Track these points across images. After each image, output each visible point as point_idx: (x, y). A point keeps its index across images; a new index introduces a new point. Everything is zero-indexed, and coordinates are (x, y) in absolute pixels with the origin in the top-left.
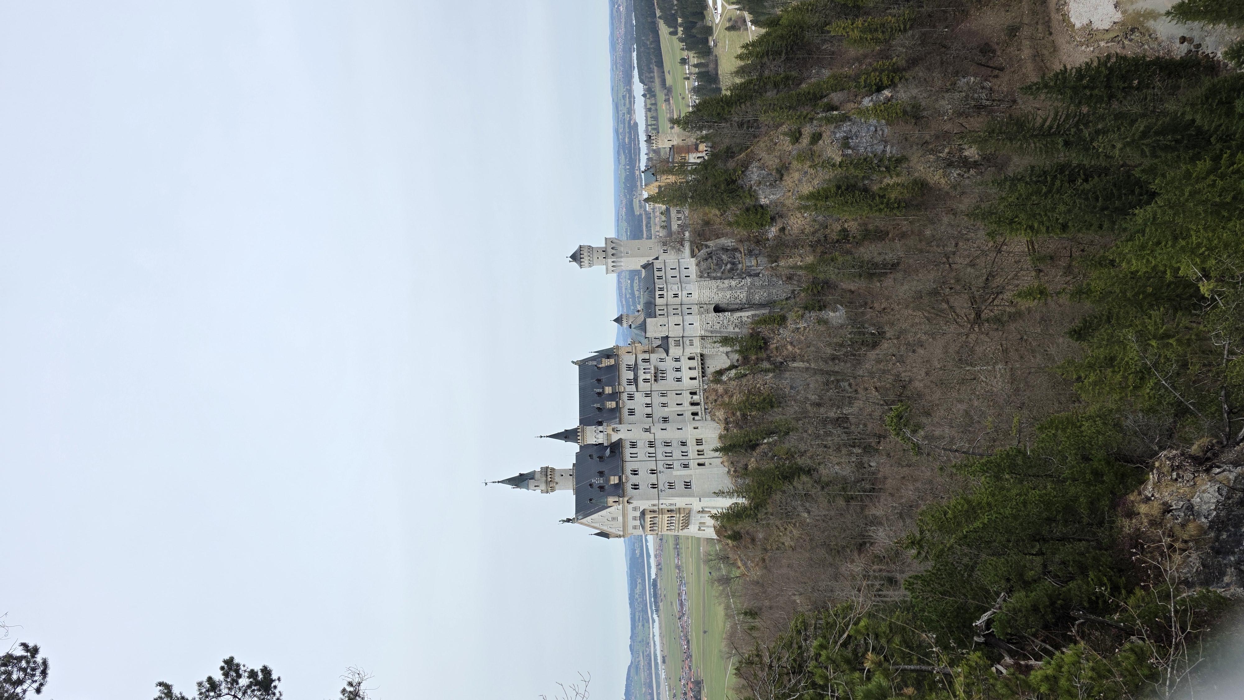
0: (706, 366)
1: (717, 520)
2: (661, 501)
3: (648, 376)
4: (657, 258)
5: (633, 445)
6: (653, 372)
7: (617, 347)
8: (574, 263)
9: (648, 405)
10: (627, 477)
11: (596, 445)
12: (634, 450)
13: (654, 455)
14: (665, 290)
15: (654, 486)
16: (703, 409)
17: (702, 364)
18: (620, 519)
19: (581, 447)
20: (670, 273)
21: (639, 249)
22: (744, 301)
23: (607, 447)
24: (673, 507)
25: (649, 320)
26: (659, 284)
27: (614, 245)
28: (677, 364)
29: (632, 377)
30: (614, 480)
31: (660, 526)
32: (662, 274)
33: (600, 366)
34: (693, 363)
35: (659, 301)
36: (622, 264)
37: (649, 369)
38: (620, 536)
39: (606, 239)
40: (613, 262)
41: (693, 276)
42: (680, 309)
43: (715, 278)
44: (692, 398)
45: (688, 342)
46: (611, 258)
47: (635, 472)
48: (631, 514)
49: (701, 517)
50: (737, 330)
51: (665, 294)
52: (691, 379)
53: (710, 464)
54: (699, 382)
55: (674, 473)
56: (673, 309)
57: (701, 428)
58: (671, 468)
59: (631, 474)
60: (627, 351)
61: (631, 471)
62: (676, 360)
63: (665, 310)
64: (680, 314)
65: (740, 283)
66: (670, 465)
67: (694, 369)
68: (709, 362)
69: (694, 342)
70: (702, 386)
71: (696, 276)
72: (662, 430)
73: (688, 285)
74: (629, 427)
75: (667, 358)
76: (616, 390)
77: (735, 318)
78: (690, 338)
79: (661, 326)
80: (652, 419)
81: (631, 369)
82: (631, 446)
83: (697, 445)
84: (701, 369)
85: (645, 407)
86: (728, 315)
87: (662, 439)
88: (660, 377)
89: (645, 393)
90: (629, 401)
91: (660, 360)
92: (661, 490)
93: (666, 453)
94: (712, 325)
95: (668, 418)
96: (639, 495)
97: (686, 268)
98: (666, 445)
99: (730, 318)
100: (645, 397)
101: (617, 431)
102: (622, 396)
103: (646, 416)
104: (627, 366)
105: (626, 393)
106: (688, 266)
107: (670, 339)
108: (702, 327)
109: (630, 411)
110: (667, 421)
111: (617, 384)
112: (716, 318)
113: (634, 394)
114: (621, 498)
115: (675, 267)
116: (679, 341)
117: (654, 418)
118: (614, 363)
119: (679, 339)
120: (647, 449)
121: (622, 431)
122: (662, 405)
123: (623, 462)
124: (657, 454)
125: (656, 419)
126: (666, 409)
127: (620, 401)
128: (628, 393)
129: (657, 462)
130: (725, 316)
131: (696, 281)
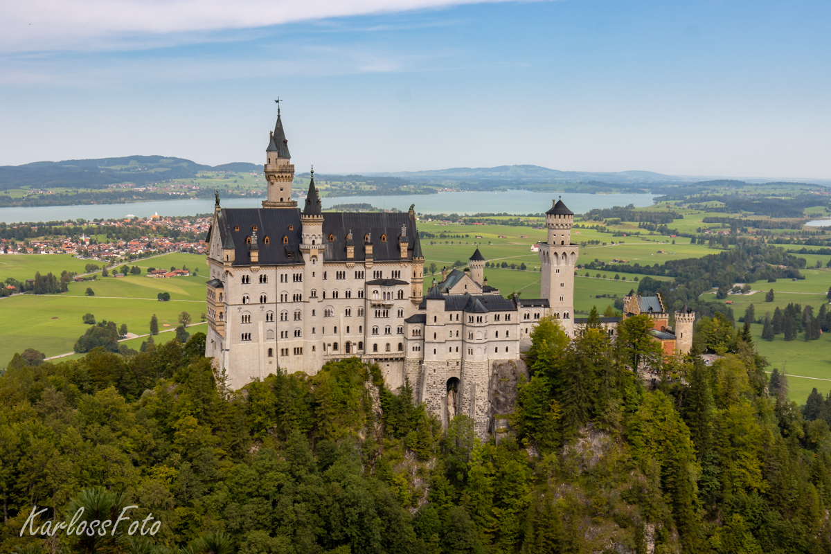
0: (389, 363)
2: (229, 308)
5: (297, 278)
6: (384, 303)
9: (348, 295)
10: (258, 271)
12: (290, 278)
13: (284, 301)
14: (478, 325)
15: (246, 300)
16: (338, 357)
17: (391, 359)
20: (502, 330)
21: (562, 285)
22: (461, 413)
23: (298, 248)
25: (442, 303)
26: (488, 317)
27: (568, 255)
28: (394, 330)
29: (384, 277)
30: (254, 256)
31: (210, 301)
32: (502, 320)
33: (400, 241)
34: (394, 350)
35: (468, 315)
36: (546, 264)
37: (389, 299)
40: (547, 253)
41: (496, 357)
42: (457, 339)
43: (491, 382)
44: (355, 344)
45: (417, 345)
46: (551, 252)
47: (263, 279)
50: (423, 403)
51: (472, 324)
52: (375, 346)
53: (271, 363)
54: (372, 355)
55: (262, 322)
56: (457, 331)
57: (315, 355)
58: (267, 319)
59: (261, 276)
60: (415, 276)
61: (265, 275)
62: (400, 331)
63: (457, 322)
64: (451, 339)
65: (480, 410)
66: (271, 318)
67: (388, 350)
68: (395, 366)
69: (418, 352)
70: (365, 357)
71: (496, 361)
72: (314, 311)
73: (483, 351)
74: (319, 275)
75: (403, 319)
76: (368, 258)
77: (439, 401)
78: (421, 349)
79: (435, 317)
80: (332, 297)
81: (396, 276)
82: (296, 276)
83: (295, 349)
84: (386, 357)
85: (346, 291)
86: (443, 394)
87: (303, 310)
88: (379, 311)
89: (364, 291)
90: (354, 273)
91: (400, 311)
92: (241, 308)
93: (286, 314)
94: (433, 375)
95: (332, 316)
96: (236, 284)
97: (507, 348)
98: (297, 314)
99: (439, 396)
100: (359, 291)
101: (314, 260)
102: (361, 265)
103: (335, 292)
104: (398, 272)
105: (364, 271)
106: (510, 351)
107: (423, 325)
108: (431, 363)
109: (342, 274)
110: (329, 315)
111: (376, 260)
112: (441, 380)
113: (363, 278)
114: (232, 264)
115: (509, 335)
116: (420, 335)
117: (332, 300)
118: (402, 257)
119: (423, 336)
120: (293, 293)
121: (314, 266)
122: (348, 310)
123: (276, 266)
124: (285, 304)
125: (332, 303)
126: (343, 315)
127: (354, 264)
128: (364, 273)
129: (275, 305)
130: (442, 390)
131: (488, 361)
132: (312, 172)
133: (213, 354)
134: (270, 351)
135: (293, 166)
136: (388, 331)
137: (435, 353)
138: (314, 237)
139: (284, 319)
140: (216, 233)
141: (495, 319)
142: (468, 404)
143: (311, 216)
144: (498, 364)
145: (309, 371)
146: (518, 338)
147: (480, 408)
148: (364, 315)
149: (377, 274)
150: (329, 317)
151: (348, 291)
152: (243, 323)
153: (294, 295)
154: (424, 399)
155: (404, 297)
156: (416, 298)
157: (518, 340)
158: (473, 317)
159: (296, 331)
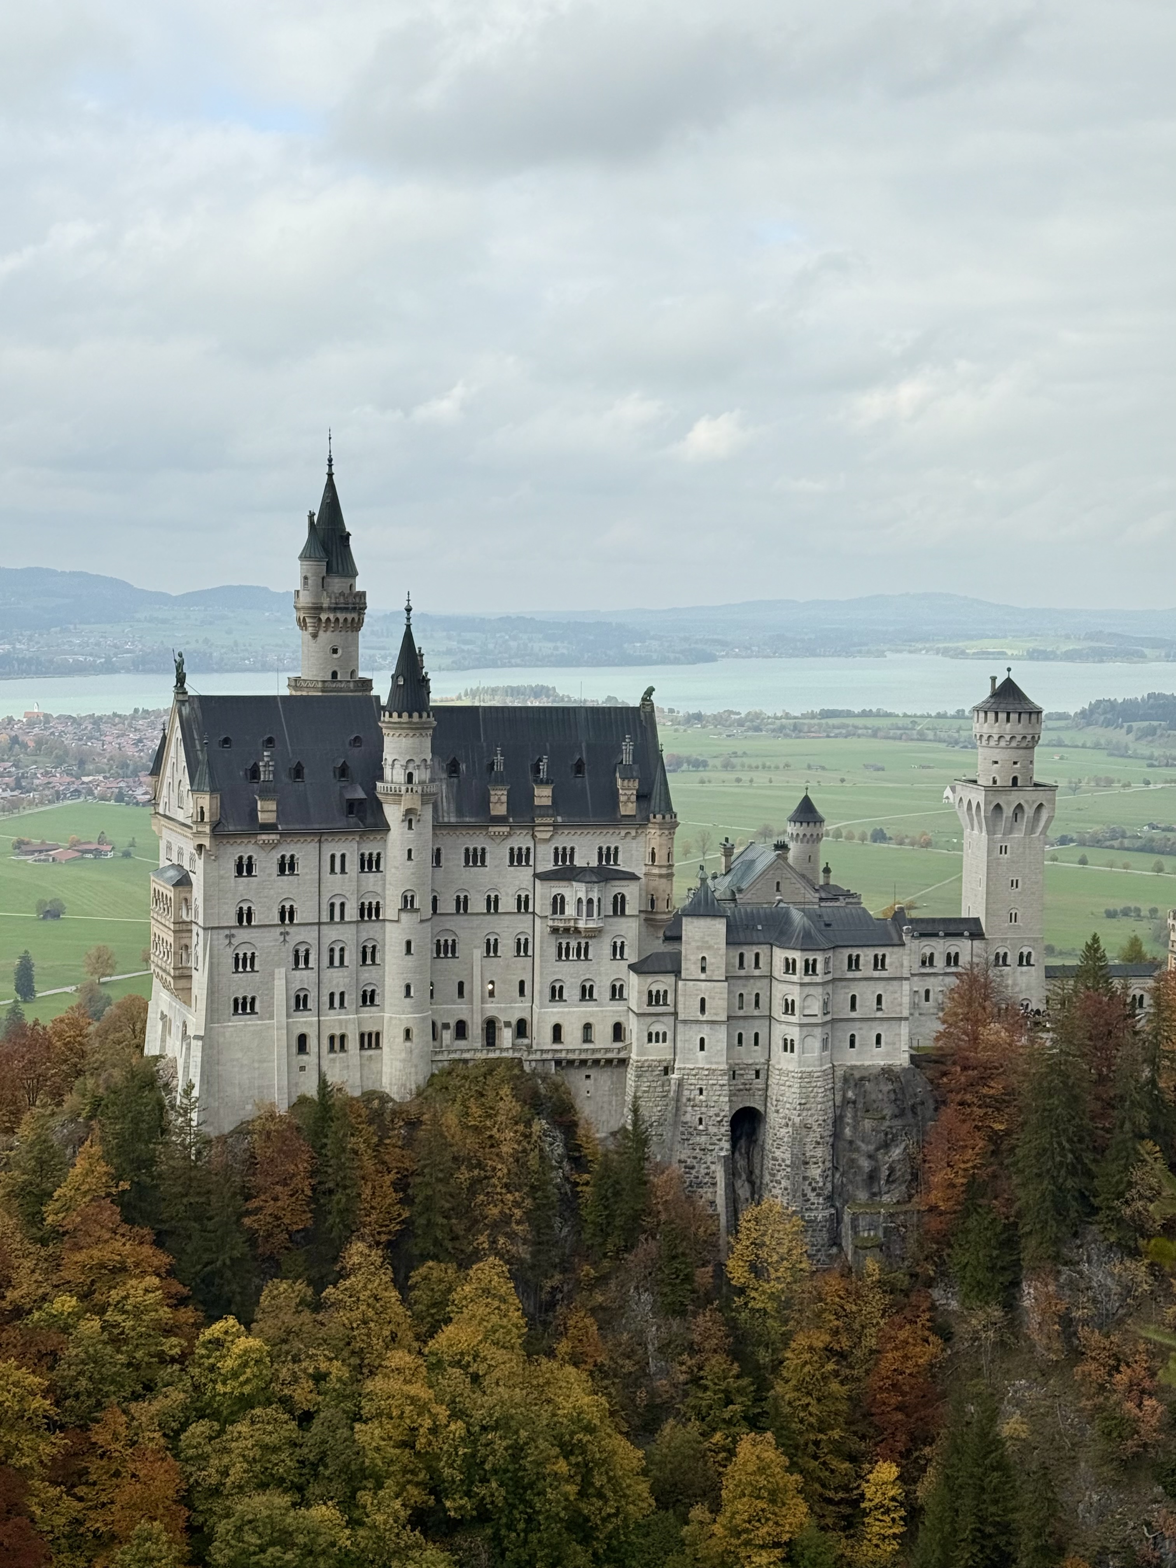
0: (592, 1072)
2: (201, 935)
3: (570, 910)
5: (369, 863)
6: (581, 925)
7: (670, 823)
10: (274, 846)
11: (379, 759)
12: (352, 865)
13: (337, 918)
14: (807, 979)
15: (244, 917)
16: (467, 1056)
17: (596, 1062)
18: (181, 816)
20: (866, 993)
21: (1014, 884)
23: (371, 790)
24: (192, 962)
25: (720, 926)
26: (832, 960)
27: (1029, 811)
28: (602, 991)
29: (579, 862)
30: (266, 811)
31: (160, 918)
33: (618, 775)
34: (603, 1038)
35: (780, 955)
36: (976, 832)
37: (590, 914)
39: (1056, 786)
40: (978, 805)
41: (852, 1058)
42: (756, 1013)
43: (838, 1121)
44: (508, 1024)
45: (659, 1028)
46: (987, 803)
47: (287, 866)
48: (186, 847)
49: (178, 1028)
51: (795, 978)
52: (557, 1030)
53: (302, 1069)
54: (545, 1051)
55: (283, 970)
56: (757, 995)
57: (410, 1051)
58: (297, 962)
59: (283, 857)
60: (653, 860)
61: (292, 857)
62: (617, 992)
63: (757, 973)
64: (741, 1013)
65: (814, 1189)
66: (307, 961)
67: (587, 1039)
68: (603, 1079)
69: (660, 1044)
70: (532, 1056)
71: (853, 1067)
72: (409, 943)
73: (820, 1043)
74: (424, 856)
75: (624, 965)
76: (542, 816)
77: (713, 1167)
78: (669, 1036)
79: (704, 958)
80: (454, 910)
81: (608, 861)
82: (366, 857)
83: (362, 1036)
84: (583, 1056)
85: (489, 897)
86: (721, 1149)
87: (384, 940)
88: (568, 944)
89: (531, 897)
90: (508, 851)
91: (619, 944)
92: (233, 936)
93: (342, 950)
94: (697, 1102)
95: (454, 956)
96: (222, 877)
97: (879, 1037)
98: (369, 951)
99: (714, 1153)
100: (519, 896)
101: (410, 821)
102: (525, 832)
103: (462, 897)
104: (612, 849)
105: (532, 846)
106: (886, 1043)
107: (673, 978)
108: (694, 1072)
109: (479, 854)
110: (446, 953)
111: (559, 819)
112: (717, 1115)
113: (528, 865)
114: (213, 830)
115: (884, 1006)
116: (665, 1004)
117: (455, 918)
118: (623, 813)
119: (672, 1005)
120: (358, 900)
121: (411, 834)
122: (492, 942)
123: (320, 835)
124: (339, 926)
125: (454, 923)
126: (479, 953)
127: (508, 829)
128: (532, 850)
129: (316, 927)
130: (720, 1140)
131: (834, 1066)
132: (409, 610)
133: (163, 1048)
134: (302, 1040)
135: (363, 595)
136: (587, 993)
137: (702, 1048)
138: (411, 765)
139: (337, 962)
140: (176, 755)
141: (850, 965)
142: (783, 1173)
143: (405, 715)
144: (857, 1075)
145: (395, 1088)
146: (906, 1013)
147: (814, 1185)
148: (530, 953)
149: (563, 855)
150: (446, 957)
151: (493, 896)
152: (237, 972)
153: (363, 904)
154: (675, 1160)
155: (627, 912)
156: (657, 913)
157: (906, 1019)
158: (794, 961)
159: (365, 992)
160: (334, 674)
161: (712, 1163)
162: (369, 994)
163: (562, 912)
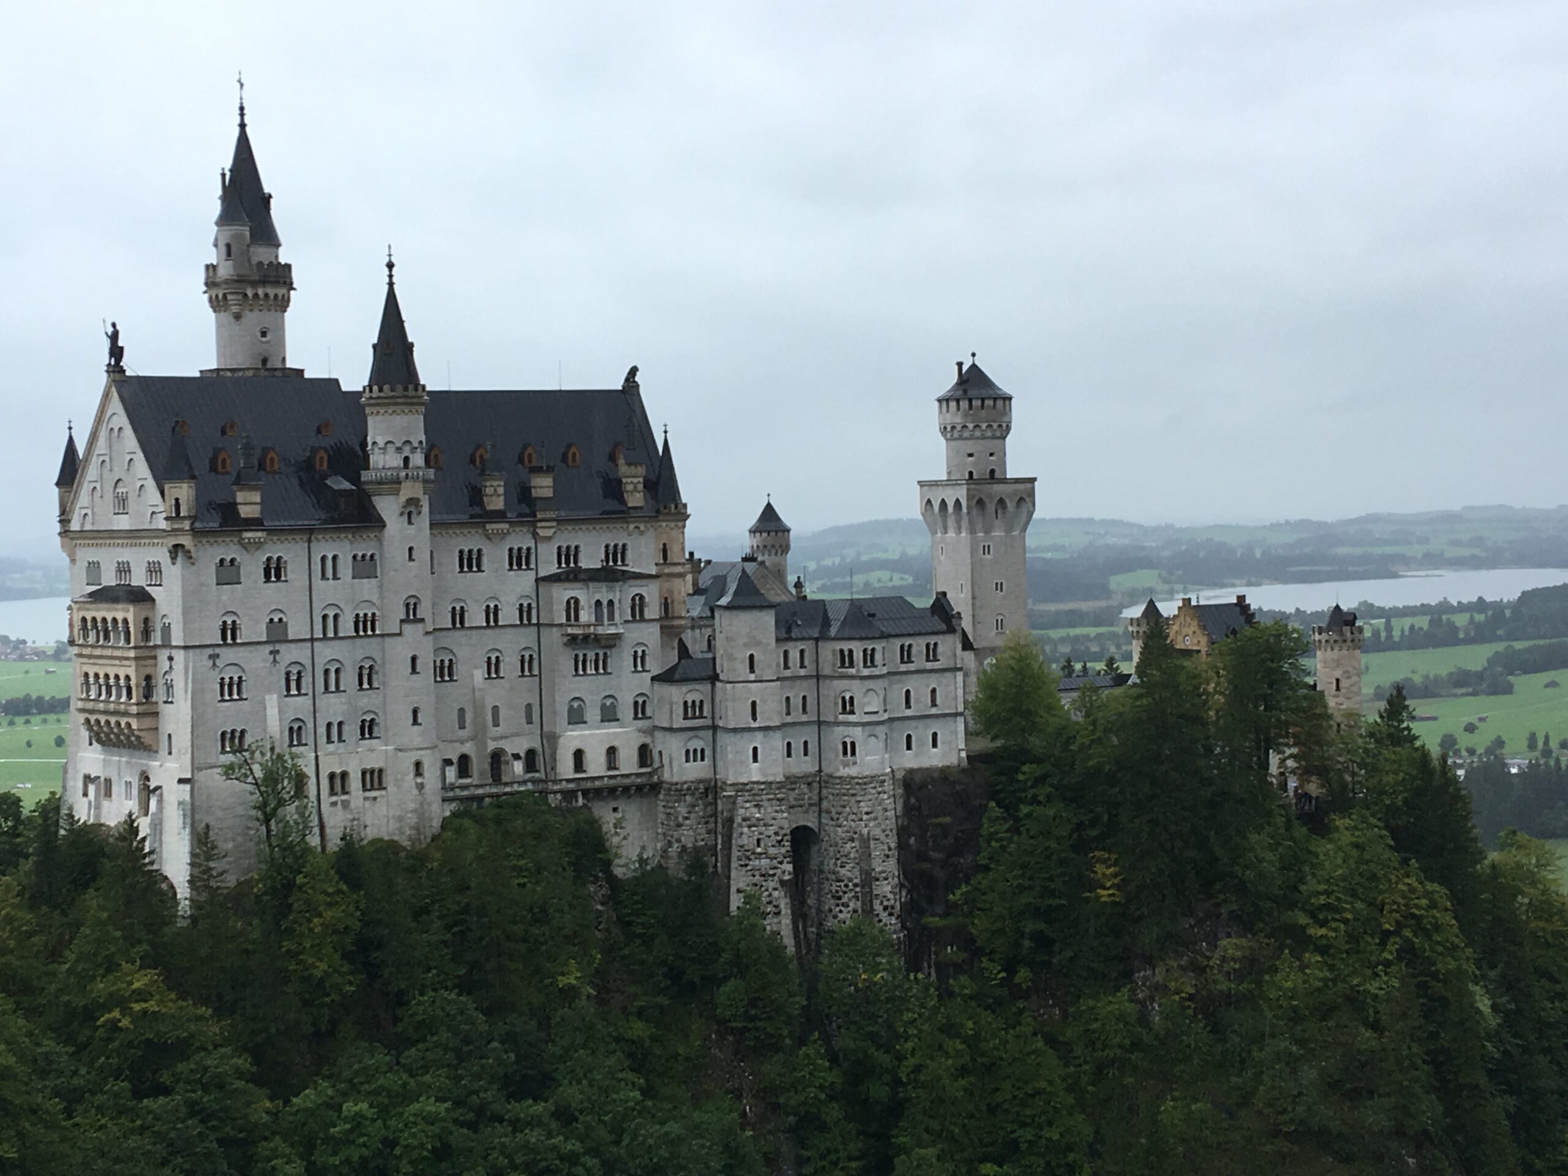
0: (621, 804)
1: (122, 838)
2: (179, 656)
3: (586, 616)
4: (967, 645)
5: (365, 567)
6: (600, 630)
7: (681, 515)
8: (955, 378)
9: (492, 614)
10: (259, 545)
11: (364, 444)
12: (346, 568)
13: (331, 634)
14: (866, 672)
15: (229, 632)
16: (480, 791)
17: (626, 789)
18: (123, 523)
19: (357, 395)
20: (920, 687)
21: (999, 587)
22: (830, 923)
23: (355, 480)
24: (159, 695)
25: (769, 619)
26: (887, 652)
27: (1010, 505)
28: (626, 711)
29: (584, 564)
30: (249, 502)
31: (98, 652)
32: (919, 661)
33: (621, 461)
34: (628, 764)
35: (829, 651)
36: (951, 534)
37: (611, 617)
38: (64, 521)
39: (1033, 480)
40: (958, 503)
41: (911, 760)
42: (804, 718)
43: (902, 832)
44: (517, 757)
45: (697, 744)
46: (969, 498)
47: (274, 571)
48: (138, 559)
49: (129, 784)
50: (736, 902)
51: (853, 671)
52: (579, 755)
54: (568, 781)
55: (275, 696)
56: (804, 698)
57: (421, 787)
58: (288, 689)
59: (269, 559)
60: (665, 558)
61: (279, 559)
62: (640, 709)
63: (803, 672)
64: (789, 719)
65: (885, 908)
66: (299, 688)
67: (612, 764)
68: (632, 811)
69: (699, 762)
70: (557, 787)
71: (911, 772)
72: (414, 659)
73: (882, 745)
74: (423, 555)
75: (647, 677)
76: (544, 510)
77: (776, 894)
78: (707, 753)
79: (752, 657)
80: (450, 626)
81: (615, 561)
82: (360, 559)
83: (364, 773)
84: (612, 782)
85: (488, 606)
86: (784, 872)
87: (383, 658)
88: (585, 655)
89: (534, 605)
90: (507, 553)
91: (640, 653)
92: (218, 656)
93: (337, 671)
94: (754, 821)
95: (451, 680)
96: (203, 585)
97: (935, 735)
98: (366, 672)
99: (776, 878)
100: (521, 605)
101: (410, 514)
102: (525, 530)
103: (458, 608)
104: (620, 547)
105: (533, 546)
106: (943, 743)
107: (709, 686)
108: (748, 787)
109: (475, 557)
110: (442, 676)
111: (563, 514)
112: (776, 834)
113: (528, 568)
114: (192, 524)
115: (938, 702)
116: (701, 717)
117: (451, 633)
118: (630, 505)
119: (710, 717)
120: (355, 609)
121: (411, 530)
122: (493, 660)
123: (309, 533)
124: (334, 643)
125: (448, 639)
126: (480, 674)
127: (507, 526)
128: (533, 551)
129: (309, 644)
130: (781, 863)
131: (893, 771)
132: (390, 266)
135: (288, 267)
136: (609, 712)
137: (755, 759)
138: (407, 449)
139: (333, 688)
141: (902, 657)
142: (851, 895)
144: (918, 778)
146: (961, 709)
147: (885, 903)
148: (536, 672)
149: (567, 555)
150: (443, 681)
151: (492, 606)
152: (223, 701)
153: (357, 615)
154: (733, 889)
155: (647, 616)
156: (673, 618)
157: (961, 714)
158: (851, 651)
159: (363, 721)
160: (265, 361)
161: (775, 889)
162: (367, 724)
163: (577, 618)
